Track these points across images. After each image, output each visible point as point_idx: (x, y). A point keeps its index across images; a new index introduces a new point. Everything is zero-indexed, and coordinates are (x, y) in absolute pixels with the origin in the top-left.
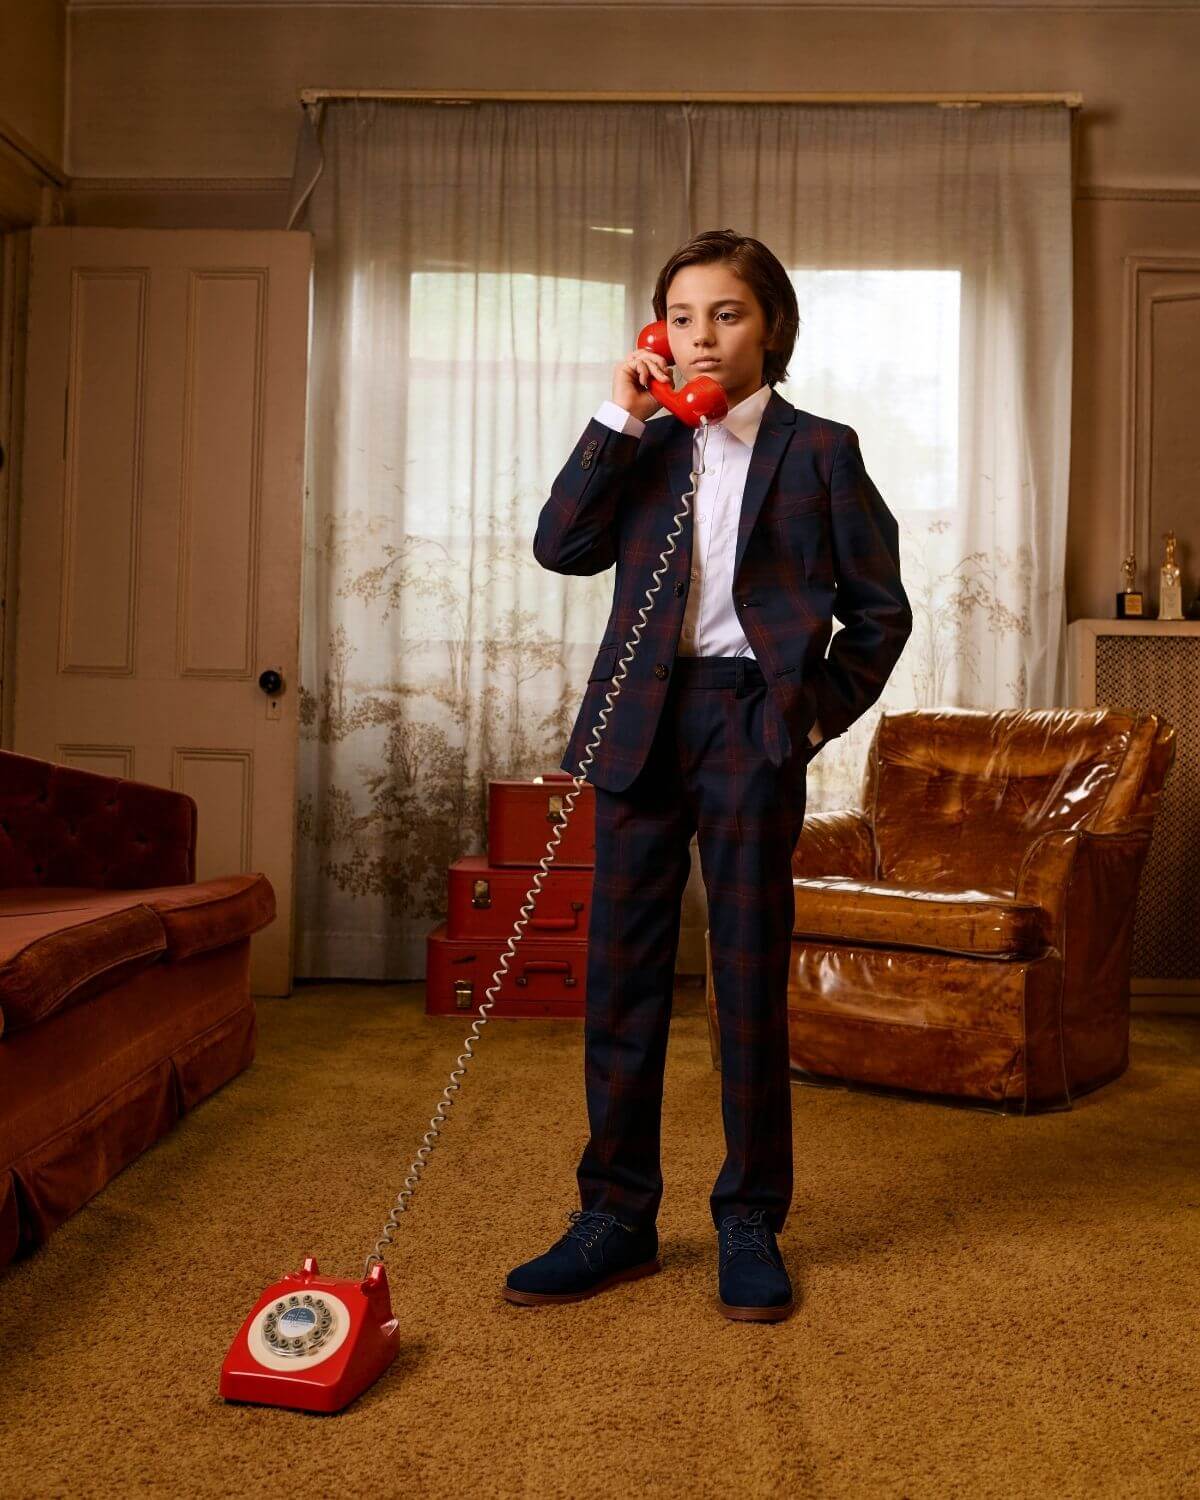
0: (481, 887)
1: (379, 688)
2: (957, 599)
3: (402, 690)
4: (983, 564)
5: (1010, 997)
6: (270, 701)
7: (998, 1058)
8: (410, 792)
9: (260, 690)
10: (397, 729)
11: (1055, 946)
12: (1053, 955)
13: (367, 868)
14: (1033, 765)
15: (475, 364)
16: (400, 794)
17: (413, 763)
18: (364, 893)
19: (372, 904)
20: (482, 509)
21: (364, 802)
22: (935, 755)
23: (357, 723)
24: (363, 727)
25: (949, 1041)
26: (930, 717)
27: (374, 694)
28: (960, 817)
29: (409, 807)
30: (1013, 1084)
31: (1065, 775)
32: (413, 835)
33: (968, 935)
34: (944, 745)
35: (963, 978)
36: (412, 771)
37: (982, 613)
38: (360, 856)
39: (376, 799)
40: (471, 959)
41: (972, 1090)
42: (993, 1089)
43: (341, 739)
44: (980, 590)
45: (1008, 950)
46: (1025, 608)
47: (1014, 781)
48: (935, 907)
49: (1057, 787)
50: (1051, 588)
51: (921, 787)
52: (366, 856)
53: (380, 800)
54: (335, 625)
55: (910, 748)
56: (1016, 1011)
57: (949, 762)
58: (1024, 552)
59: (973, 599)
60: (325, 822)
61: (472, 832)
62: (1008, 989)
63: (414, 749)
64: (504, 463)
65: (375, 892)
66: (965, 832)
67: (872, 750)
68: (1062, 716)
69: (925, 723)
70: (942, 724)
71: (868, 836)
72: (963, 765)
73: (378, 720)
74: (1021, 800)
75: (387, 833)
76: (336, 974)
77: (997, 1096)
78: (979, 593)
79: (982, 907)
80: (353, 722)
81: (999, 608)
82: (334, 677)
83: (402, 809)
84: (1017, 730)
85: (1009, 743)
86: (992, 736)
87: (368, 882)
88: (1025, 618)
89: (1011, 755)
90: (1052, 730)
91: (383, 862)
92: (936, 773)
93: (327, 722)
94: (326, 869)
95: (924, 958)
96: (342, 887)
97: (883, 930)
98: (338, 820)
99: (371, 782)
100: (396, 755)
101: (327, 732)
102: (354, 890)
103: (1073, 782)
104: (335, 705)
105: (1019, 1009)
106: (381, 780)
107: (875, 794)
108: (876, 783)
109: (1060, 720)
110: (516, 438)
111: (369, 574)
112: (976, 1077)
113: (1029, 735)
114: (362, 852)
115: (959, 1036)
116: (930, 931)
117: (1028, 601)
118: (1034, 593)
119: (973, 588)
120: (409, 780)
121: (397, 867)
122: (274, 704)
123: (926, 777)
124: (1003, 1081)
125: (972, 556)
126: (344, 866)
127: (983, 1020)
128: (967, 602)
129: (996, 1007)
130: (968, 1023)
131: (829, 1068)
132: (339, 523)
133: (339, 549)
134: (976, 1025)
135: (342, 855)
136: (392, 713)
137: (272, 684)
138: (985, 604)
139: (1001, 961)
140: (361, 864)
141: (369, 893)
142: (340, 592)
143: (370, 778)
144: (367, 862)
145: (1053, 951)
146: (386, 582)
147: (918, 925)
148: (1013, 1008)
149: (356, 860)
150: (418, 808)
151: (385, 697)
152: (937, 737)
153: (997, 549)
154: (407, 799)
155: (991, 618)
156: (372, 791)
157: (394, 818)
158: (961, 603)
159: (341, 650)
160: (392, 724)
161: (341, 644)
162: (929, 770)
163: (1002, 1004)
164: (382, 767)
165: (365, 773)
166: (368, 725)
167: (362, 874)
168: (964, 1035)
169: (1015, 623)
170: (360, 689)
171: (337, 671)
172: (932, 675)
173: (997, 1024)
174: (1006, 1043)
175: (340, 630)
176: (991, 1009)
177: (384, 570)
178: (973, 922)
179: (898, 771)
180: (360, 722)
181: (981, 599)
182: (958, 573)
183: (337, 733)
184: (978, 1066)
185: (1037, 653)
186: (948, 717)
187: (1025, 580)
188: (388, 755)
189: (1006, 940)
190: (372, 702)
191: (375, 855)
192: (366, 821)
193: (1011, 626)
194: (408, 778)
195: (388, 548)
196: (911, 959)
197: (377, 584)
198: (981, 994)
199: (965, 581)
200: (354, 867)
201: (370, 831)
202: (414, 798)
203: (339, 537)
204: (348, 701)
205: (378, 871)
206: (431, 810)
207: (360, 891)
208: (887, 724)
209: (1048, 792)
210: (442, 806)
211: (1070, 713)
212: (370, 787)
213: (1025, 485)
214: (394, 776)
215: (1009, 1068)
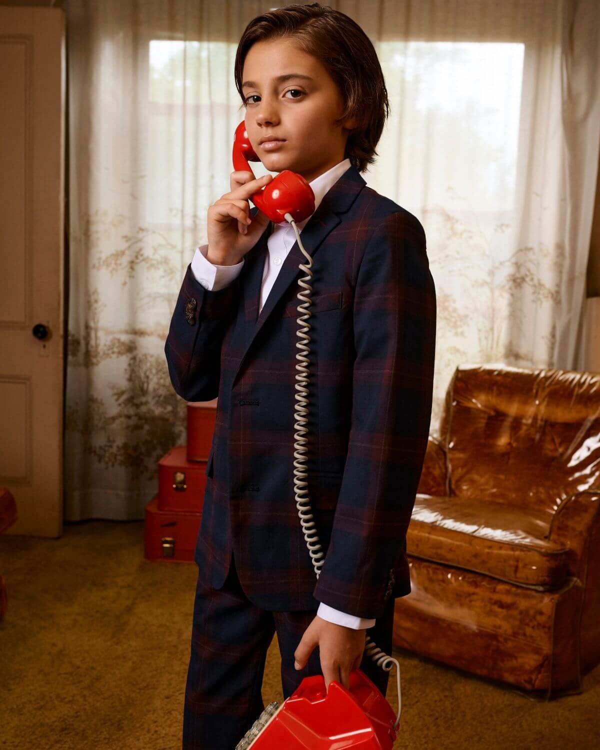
0: (180, 477)
1: (121, 332)
2: (512, 278)
3: (137, 332)
4: (531, 255)
5: (541, 619)
6: (42, 344)
7: (530, 661)
8: (144, 399)
9: (33, 338)
10: (134, 358)
11: (578, 578)
12: (576, 584)
13: (114, 450)
14: (564, 414)
15: (184, 106)
16: (136, 401)
17: (145, 380)
18: (113, 466)
19: (119, 474)
20: (189, 211)
21: (112, 407)
22: (494, 400)
23: (107, 355)
24: (111, 358)
25: (495, 643)
26: (490, 372)
27: (118, 336)
28: (509, 447)
29: (144, 409)
30: (540, 680)
31: (588, 424)
32: (147, 427)
33: (513, 569)
34: (499, 394)
35: (508, 599)
36: (145, 385)
37: (528, 289)
38: (110, 442)
39: (120, 405)
40: (173, 524)
41: (510, 678)
42: (525, 681)
43: (97, 365)
44: (528, 273)
45: (542, 584)
46: (558, 286)
47: (549, 425)
48: (490, 544)
49: (581, 434)
50: (577, 274)
51: (482, 423)
52: (114, 441)
53: (123, 405)
54: (92, 289)
55: (475, 394)
56: (546, 630)
57: (503, 406)
58: (560, 247)
59: (523, 279)
60: (88, 419)
61: (183, 429)
62: (541, 613)
63: (146, 371)
64: (204, 179)
65: (120, 464)
66: (511, 461)
67: (448, 394)
68: (586, 380)
69: (487, 377)
70: (499, 378)
71: (443, 457)
72: (513, 409)
73: (120, 353)
74: (553, 440)
75: (128, 427)
76: (96, 515)
77: (528, 686)
78: (526, 275)
79: (524, 549)
80: (104, 354)
81: (540, 285)
82: (92, 324)
83: (139, 411)
84: (552, 387)
85: (546, 397)
86: (534, 391)
87: (115, 458)
88: (558, 292)
89: (548, 405)
90: (578, 390)
91: (125, 446)
92: (493, 413)
93: (88, 354)
94: (88, 450)
95: (479, 579)
96: (100, 461)
97: (449, 556)
98: (96, 417)
99: (116, 394)
100: (133, 375)
101: (89, 360)
102: (107, 463)
103: (592, 432)
104: (93, 342)
105: (549, 628)
106: (123, 393)
107: (449, 427)
108: (451, 418)
109: (584, 383)
110: (212, 162)
111: (113, 255)
112: (512, 670)
113: (561, 393)
114: (111, 439)
115: (501, 639)
116: (484, 562)
117: (561, 281)
118: (565, 277)
119: (523, 271)
120: (144, 392)
121: (136, 448)
122: (44, 346)
123: (486, 416)
124: (534, 677)
125: (523, 249)
126: (101, 448)
127: (521, 631)
128: (518, 281)
129: (531, 624)
130: (510, 631)
131: (406, 645)
132: (93, 219)
133: (94, 237)
134: (515, 634)
135: (99, 440)
136: (131, 348)
137: (41, 333)
138: (531, 283)
139: (536, 591)
140: (111, 447)
141: (116, 466)
142: (94, 267)
143: (115, 391)
144: (115, 445)
145: (576, 582)
146: (125, 260)
147: (476, 556)
148: (544, 627)
149: (108, 444)
150: (149, 410)
151: (124, 338)
152: (495, 388)
153: (541, 244)
154: (142, 404)
155: (534, 293)
156: (117, 400)
157: (133, 418)
158: (514, 281)
159: (95, 305)
160: (130, 356)
161: (96, 302)
162: (488, 410)
163: (536, 623)
164: (123, 384)
165: (113, 387)
166: (114, 356)
167: (112, 453)
168: (506, 640)
169: (550, 296)
170: (108, 332)
171: (94, 319)
172: (492, 329)
173: (532, 637)
174: (537, 651)
175: (95, 292)
176: (528, 625)
177: (123, 253)
178: (517, 560)
179: (467, 410)
180: (108, 354)
181: (528, 279)
182: (514, 260)
183: (94, 360)
184: (514, 663)
185: (564, 318)
186: (503, 373)
187: (559, 266)
188: (127, 376)
189: (542, 576)
190: (116, 341)
191: (120, 441)
192: (113, 419)
193: (547, 297)
194: (142, 389)
195: (126, 237)
196: (469, 578)
197: (118, 262)
198: (521, 613)
199: (518, 266)
200: (107, 448)
201: (116, 426)
202: (147, 403)
203: (93, 228)
204: (102, 339)
205: (122, 451)
206: (158, 411)
207: (110, 464)
208: (460, 375)
209: (574, 437)
210: (165, 408)
211: (592, 378)
212: (115, 397)
213: (562, 200)
214: (133, 389)
215: (539, 668)
